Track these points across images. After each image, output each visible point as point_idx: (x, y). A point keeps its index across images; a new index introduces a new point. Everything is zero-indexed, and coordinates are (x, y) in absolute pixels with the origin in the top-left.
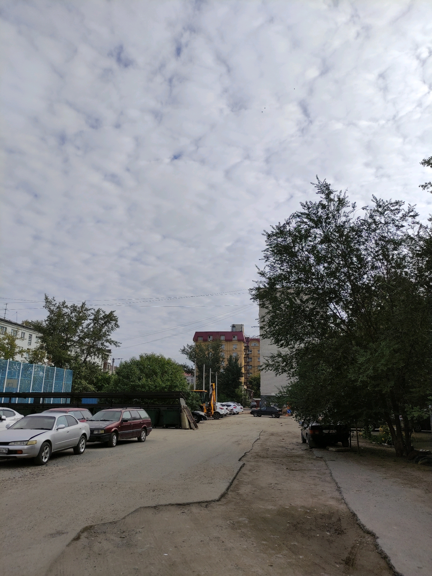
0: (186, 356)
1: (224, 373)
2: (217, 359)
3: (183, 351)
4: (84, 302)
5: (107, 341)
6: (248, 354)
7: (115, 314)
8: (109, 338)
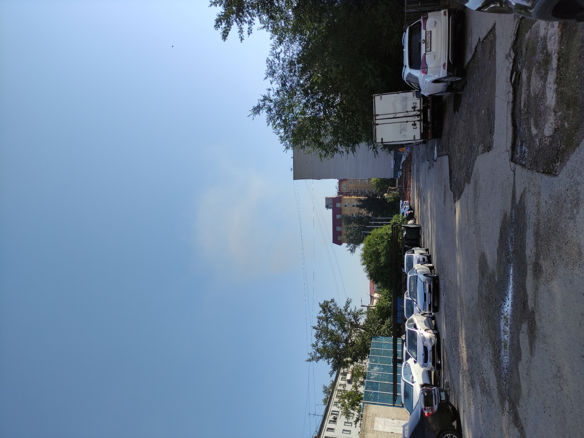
0: (357, 248)
1: (372, 212)
2: (360, 220)
3: (352, 251)
4: (313, 328)
5: (346, 310)
6: (354, 193)
7: (322, 302)
8: (343, 308)
